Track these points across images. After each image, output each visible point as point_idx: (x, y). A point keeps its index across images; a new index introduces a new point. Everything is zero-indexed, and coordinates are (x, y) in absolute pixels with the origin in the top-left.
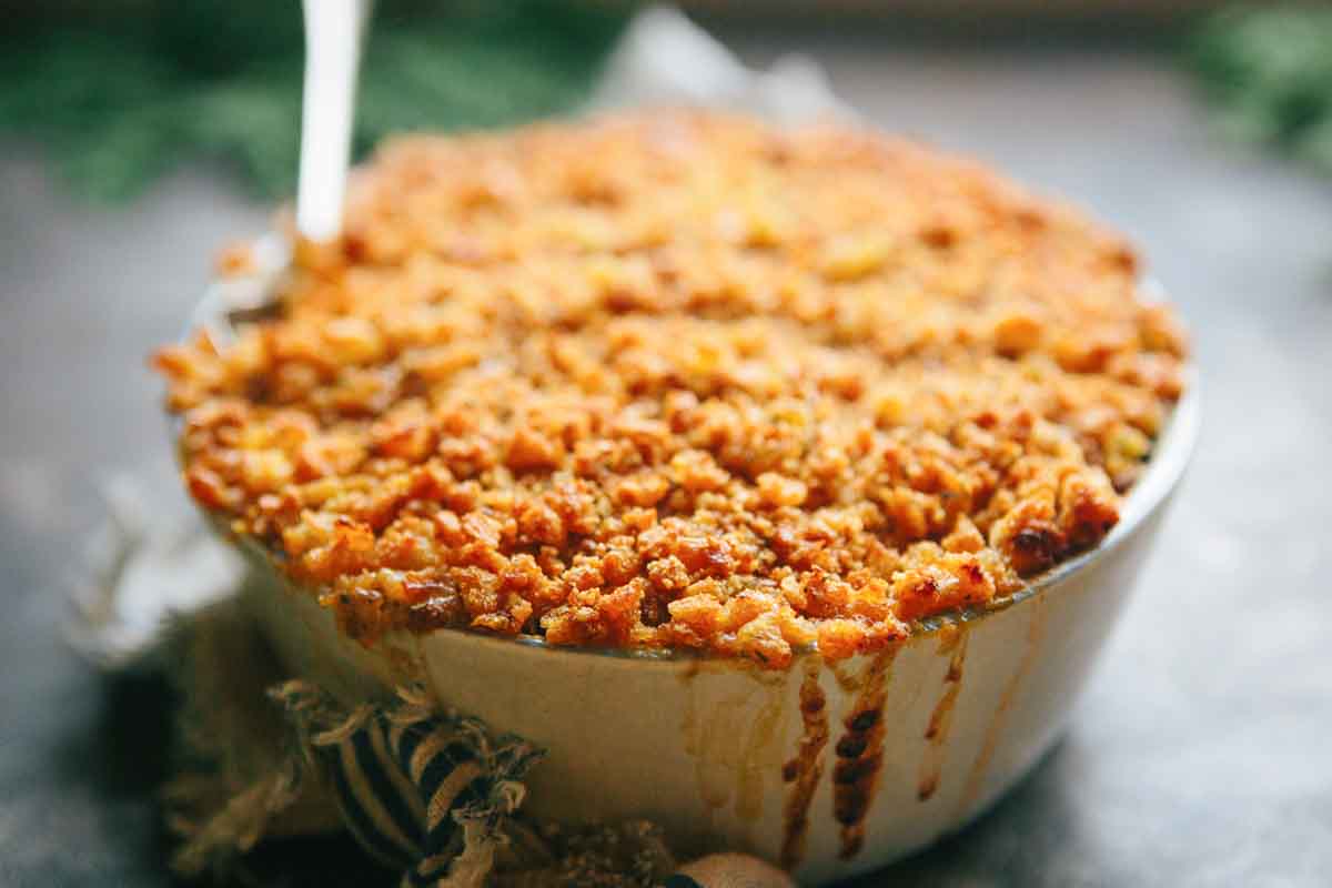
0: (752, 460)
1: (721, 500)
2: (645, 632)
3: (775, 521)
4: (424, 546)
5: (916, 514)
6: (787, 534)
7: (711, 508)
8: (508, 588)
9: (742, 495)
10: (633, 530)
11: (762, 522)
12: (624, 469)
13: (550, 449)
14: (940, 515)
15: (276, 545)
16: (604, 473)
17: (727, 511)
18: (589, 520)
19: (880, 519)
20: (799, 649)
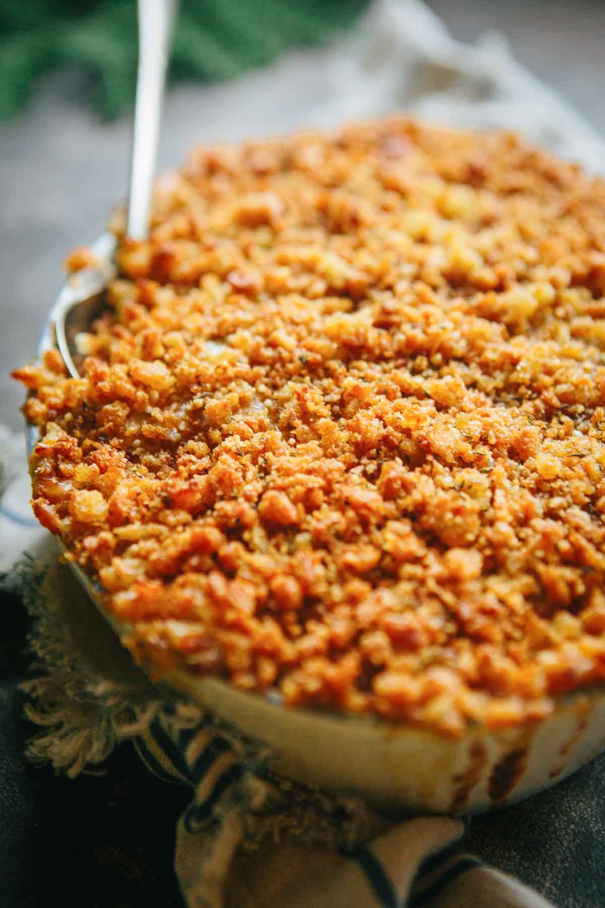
0: (442, 531)
1: (417, 570)
2: (357, 700)
3: (458, 594)
4: (199, 600)
5: (563, 589)
6: (466, 610)
7: (411, 578)
8: (258, 653)
9: (435, 567)
10: (353, 601)
11: (448, 597)
12: (347, 537)
13: (293, 512)
14: (581, 588)
15: (95, 578)
16: (332, 540)
17: (422, 582)
18: (321, 589)
19: (536, 589)
20: (469, 720)
